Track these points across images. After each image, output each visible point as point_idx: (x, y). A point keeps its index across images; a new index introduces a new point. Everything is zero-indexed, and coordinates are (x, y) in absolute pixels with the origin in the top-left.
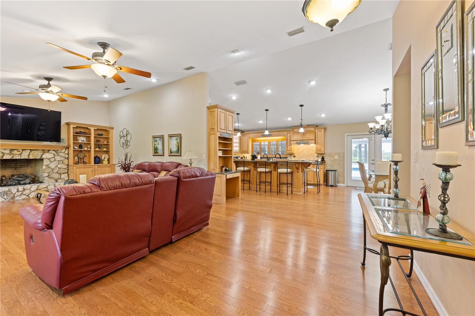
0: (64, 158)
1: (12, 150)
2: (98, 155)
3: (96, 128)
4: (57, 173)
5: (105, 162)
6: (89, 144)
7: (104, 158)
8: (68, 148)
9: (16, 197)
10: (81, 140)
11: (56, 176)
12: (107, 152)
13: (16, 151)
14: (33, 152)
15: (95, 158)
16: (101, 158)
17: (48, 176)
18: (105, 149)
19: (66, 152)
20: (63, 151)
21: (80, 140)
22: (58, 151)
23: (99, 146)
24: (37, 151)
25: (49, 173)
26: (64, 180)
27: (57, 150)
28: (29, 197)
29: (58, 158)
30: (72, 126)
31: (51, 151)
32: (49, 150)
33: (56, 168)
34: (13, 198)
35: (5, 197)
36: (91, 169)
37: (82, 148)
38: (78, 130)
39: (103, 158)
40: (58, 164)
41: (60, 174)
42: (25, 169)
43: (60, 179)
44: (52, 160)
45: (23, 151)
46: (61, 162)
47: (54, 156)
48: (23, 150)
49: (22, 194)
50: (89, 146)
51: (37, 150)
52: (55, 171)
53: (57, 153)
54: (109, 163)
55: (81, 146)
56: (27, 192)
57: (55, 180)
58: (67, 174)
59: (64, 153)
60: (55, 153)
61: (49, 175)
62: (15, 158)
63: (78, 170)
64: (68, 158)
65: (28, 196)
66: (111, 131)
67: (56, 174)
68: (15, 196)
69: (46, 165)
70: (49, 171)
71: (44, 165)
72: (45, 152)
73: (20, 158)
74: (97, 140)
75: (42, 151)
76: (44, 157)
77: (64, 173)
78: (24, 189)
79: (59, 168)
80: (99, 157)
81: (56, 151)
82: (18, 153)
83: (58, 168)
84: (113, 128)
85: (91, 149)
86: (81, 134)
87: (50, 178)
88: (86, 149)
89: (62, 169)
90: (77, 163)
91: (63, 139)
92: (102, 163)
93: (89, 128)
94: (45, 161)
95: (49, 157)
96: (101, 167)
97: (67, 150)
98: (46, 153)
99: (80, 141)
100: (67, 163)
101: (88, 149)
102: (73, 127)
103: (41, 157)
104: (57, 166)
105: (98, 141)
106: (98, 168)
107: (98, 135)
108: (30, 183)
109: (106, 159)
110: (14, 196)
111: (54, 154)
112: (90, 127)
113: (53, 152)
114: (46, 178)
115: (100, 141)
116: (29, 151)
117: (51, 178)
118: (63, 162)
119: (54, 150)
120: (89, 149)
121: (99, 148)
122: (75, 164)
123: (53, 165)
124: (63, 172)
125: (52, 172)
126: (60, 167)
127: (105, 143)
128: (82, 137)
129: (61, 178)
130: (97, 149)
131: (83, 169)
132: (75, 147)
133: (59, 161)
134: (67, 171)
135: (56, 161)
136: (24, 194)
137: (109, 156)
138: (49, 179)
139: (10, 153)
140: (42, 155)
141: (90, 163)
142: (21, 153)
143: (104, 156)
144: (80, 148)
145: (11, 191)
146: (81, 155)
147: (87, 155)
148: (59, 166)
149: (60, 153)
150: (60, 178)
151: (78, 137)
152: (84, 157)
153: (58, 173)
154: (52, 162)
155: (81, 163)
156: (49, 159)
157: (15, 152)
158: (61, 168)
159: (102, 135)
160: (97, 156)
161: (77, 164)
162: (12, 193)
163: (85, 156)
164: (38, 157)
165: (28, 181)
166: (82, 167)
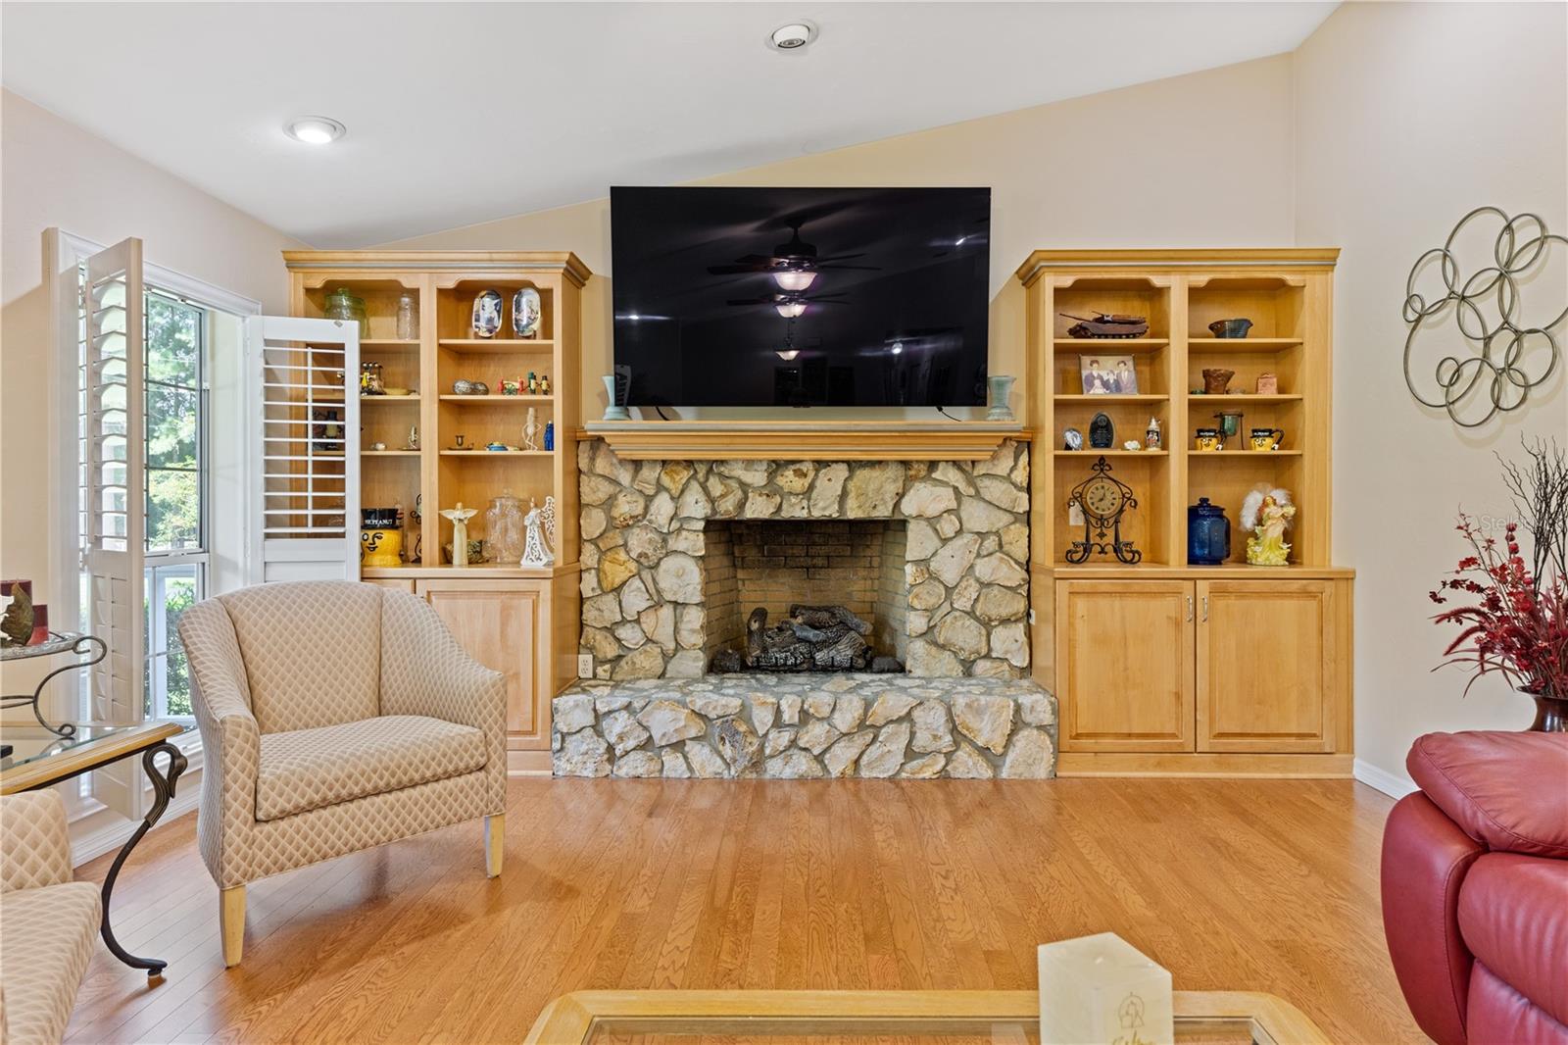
0: (1007, 518)
1: (777, 466)
2: (1218, 493)
3: (1201, 279)
4: (971, 613)
5: (1268, 553)
6: (1154, 408)
7: (1260, 522)
8: (1026, 444)
9: (772, 757)
10: (1105, 384)
11: (966, 635)
12: (1279, 468)
13: (789, 473)
14: (862, 474)
15: (1194, 514)
16: (1239, 523)
17: (928, 634)
18: (1265, 447)
19: (1020, 476)
20: (1004, 465)
21: (1097, 383)
22: (980, 470)
23: (1222, 417)
24: (876, 473)
25: (930, 611)
26: (1006, 666)
27: (973, 462)
28: (825, 768)
29: (977, 516)
30: (1050, 282)
31: (941, 466)
32: (933, 465)
33: (964, 584)
34: (757, 763)
35: (728, 751)
36: (1168, 606)
37: (1108, 445)
38: (1088, 313)
39: (1248, 521)
40: (978, 555)
41: (987, 624)
42: (845, 579)
43: (988, 656)
44: (948, 527)
45: (817, 471)
46: (991, 543)
47: (954, 505)
48: (821, 464)
49: (793, 743)
50: (1154, 425)
51: (880, 462)
52: (962, 603)
53: (971, 482)
54: (1292, 559)
55: (1101, 433)
56: (815, 734)
57: (963, 662)
58: (1021, 626)
59: (1008, 478)
60: (962, 486)
61: (931, 629)
62: (785, 514)
63: (1081, 605)
64: (1029, 513)
65: (819, 759)
66: (1312, 283)
67: (969, 622)
68: (768, 751)
69: (916, 562)
70: (932, 601)
71: (908, 557)
72: (915, 478)
73: (803, 514)
74: (1206, 374)
75: (900, 471)
76: (908, 508)
77: (1005, 621)
78: (805, 717)
79: (982, 584)
80: (1217, 513)
81: (968, 468)
82: (799, 484)
83: (977, 580)
84: (1327, 261)
85: (1165, 446)
86: (1106, 336)
87: (935, 644)
88: (1132, 447)
89: (996, 590)
90: (1077, 554)
91: (1001, 385)
92: (1243, 560)
93: (1158, 281)
94: (914, 530)
95: (932, 510)
96: (1242, 595)
97: (1024, 458)
98: (918, 485)
99: (1097, 392)
100: (1021, 553)
101: (1145, 446)
102: (1056, 290)
103: (897, 505)
104: (972, 567)
105: (1213, 381)
106: (1221, 603)
107: (1218, 329)
108: (851, 669)
109: (1275, 530)
110: (762, 748)
111: (956, 489)
112: (1167, 271)
113: (953, 476)
114: (919, 647)
115: (1229, 376)
116: (842, 472)
117: (943, 647)
118: (1001, 546)
119: (954, 462)
120: (1153, 451)
121: (1222, 435)
122: (1069, 559)
123: (948, 566)
124: (1005, 612)
125: (946, 607)
126: (986, 579)
127: (1269, 393)
128: (1109, 362)
129: (990, 650)
130: (1211, 447)
131: (1117, 603)
132: (1069, 436)
133: (978, 533)
134: (1020, 606)
135: (967, 538)
136: (801, 743)
137: (1293, 500)
138: (934, 650)
139: (771, 490)
140: (901, 496)
141: (1157, 559)
142: (811, 487)
143: (1254, 500)
144: (1095, 445)
145: (749, 721)
146: (1104, 496)
147: (1140, 493)
148: (984, 569)
149: (987, 482)
150: (984, 651)
151: (1086, 360)
152: (1121, 511)
153: (977, 619)
154: (945, 541)
155: (1102, 551)
156: (932, 521)
157: (788, 480)
158: (989, 585)
159: (1241, 327)
160: (1204, 501)
161: (1078, 562)
162: (753, 732)
163: (1128, 500)
164: (883, 512)
165: (843, 652)
166: (1105, 585)
